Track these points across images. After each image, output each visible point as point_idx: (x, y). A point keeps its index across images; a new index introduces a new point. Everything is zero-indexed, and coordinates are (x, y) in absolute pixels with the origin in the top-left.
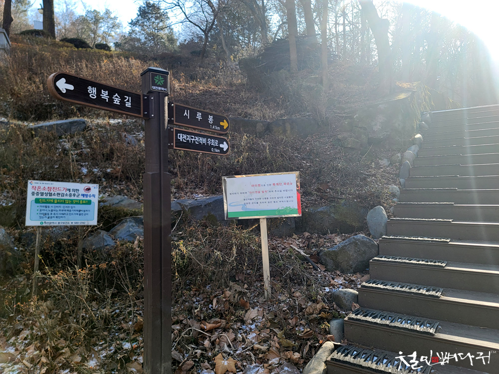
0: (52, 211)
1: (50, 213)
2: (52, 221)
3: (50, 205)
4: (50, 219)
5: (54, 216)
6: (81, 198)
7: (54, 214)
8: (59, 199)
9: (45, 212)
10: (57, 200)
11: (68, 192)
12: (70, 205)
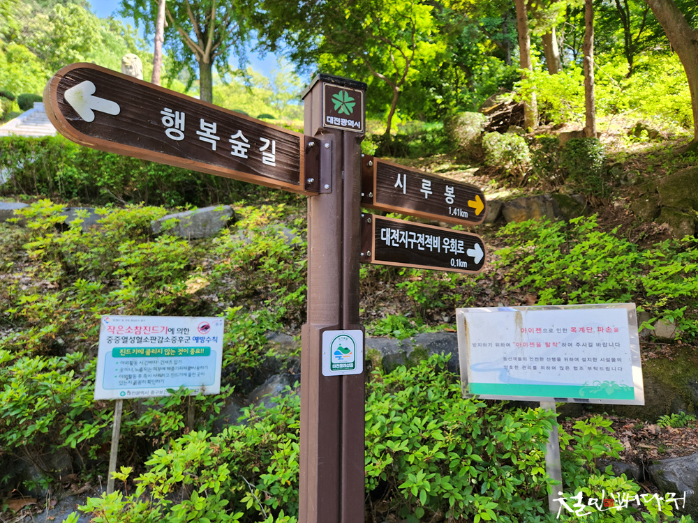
0: (141, 370)
1: (137, 373)
2: (140, 390)
3: (139, 359)
4: (137, 385)
5: (144, 379)
6: (193, 344)
7: (145, 375)
8: (154, 348)
9: (130, 373)
10: (151, 349)
11: (170, 335)
12: (173, 359)
